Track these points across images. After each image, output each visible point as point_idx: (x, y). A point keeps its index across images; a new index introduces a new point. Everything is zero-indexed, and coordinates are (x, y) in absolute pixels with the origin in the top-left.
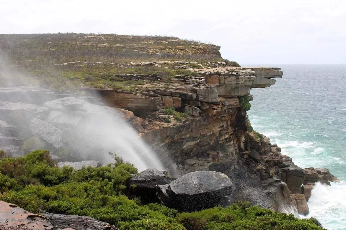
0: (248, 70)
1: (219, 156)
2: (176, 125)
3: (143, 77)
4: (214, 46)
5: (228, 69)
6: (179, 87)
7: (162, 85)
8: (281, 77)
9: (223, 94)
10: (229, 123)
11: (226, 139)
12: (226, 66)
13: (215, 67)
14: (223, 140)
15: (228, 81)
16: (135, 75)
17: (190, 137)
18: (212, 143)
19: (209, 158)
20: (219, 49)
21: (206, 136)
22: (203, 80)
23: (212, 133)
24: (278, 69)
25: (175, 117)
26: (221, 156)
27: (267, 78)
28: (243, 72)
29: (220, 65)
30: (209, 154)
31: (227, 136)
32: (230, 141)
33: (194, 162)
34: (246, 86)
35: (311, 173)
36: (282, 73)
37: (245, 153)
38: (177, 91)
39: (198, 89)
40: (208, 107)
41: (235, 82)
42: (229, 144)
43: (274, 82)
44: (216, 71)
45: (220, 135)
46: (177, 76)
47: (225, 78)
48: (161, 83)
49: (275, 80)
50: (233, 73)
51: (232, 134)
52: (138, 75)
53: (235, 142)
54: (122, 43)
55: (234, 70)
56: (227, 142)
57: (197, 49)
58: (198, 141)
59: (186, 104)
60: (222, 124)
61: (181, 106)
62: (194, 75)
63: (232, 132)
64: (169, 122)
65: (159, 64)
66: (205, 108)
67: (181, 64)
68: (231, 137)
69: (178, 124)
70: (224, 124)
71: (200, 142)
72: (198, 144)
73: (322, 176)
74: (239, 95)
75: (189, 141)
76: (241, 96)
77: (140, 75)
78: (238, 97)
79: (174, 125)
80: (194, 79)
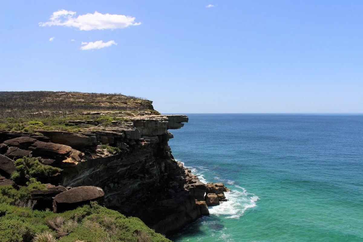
0: (164, 117)
1: (145, 177)
2: (108, 155)
3: (89, 123)
4: (148, 101)
5: (150, 117)
6: (113, 129)
7: (102, 128)
8: (187, 122)
9: (147, 134)
10: (152, 154)
11: (151, 165)
12: (151, 114)
13: (143, 115)
14: (148, 166)
15: (150, 125)
16: (84, 121)
17: (122, 165)
18: (139, 168)
19: (138, 179)
20: (152, 103)
21: (134, 163)
22: (132, 124)
23: (138, 161)
24: (185, 116)
25: (108, 150)
26: (147, 177)
27: (178, 122)
28: (160, 119)
29: (146, 114)
30: (138, 176)
31: (151, 163)
32: (154, 167)
33: (126, 182)
34: (162, 128)
35: (211, 187)
36: (188, 119)
37: (165, 174)
38: (111, 132)
39: (126, 131)
40: (135, 143)
41: (155, 125)
42: (153, 168)
43: (183, 125)
44: (141, 118)
45: (146, 162)
46: (112, 121)
47: (148, 123)
48: (101, 126)
49: (184, 124)
50: (154, 119)
51: (154, 162)
52: (85, 121)
53: (157, 167)
54: (83, 98)
55: (155, 117)
56: (151, 168)
57: (136, 103)
58: (129, 167)
59: (117, 141)
60: (147, 155)
61: (113, 142)
62: (126, 121)
63: (155, 160)
64: (103, 154)
65: (103, 113)
66: (132, 144)
67: (119, 113)
68: (155, 163)
69: (110, 155)
70: (149, 155)
71: (130, 167)
72: (129, 169)
73: (218, 188)
74: (158, 134)
75: (122, 167)
76: (160, 135)
77: (87, 121)
78: (158, 135)
79: (106, 156)
80: (126, 124)
